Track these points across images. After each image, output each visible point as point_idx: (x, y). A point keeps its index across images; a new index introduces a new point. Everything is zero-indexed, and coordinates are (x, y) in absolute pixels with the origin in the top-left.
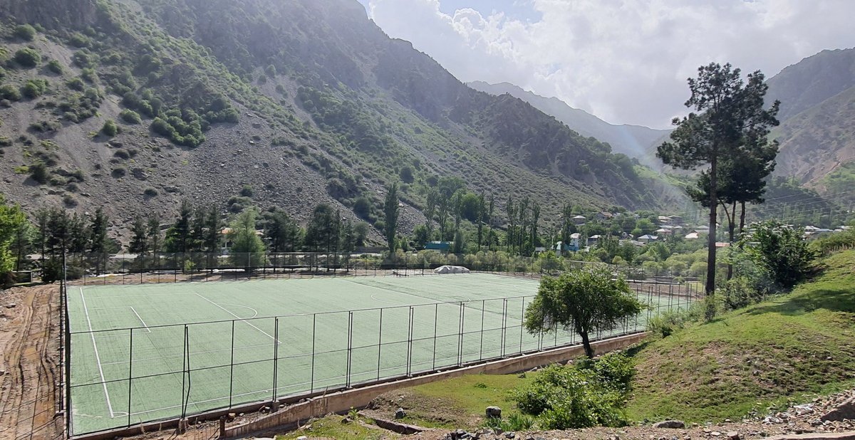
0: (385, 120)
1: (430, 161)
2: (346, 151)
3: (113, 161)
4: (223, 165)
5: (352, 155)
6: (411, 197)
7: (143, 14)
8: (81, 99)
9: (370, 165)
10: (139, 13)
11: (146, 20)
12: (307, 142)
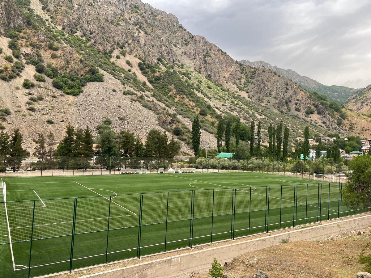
0: (190, 82)
1: (217, 106)
2: (167, 99)
3: (28, 103)
4: (93, 106)
5: (171, 102)
6: (206, 126)
7: (50, 20)
8: (12, 67)
9: (182, 108)
10: (47, 20)
11: (52, 24)
12: (144, 93)
